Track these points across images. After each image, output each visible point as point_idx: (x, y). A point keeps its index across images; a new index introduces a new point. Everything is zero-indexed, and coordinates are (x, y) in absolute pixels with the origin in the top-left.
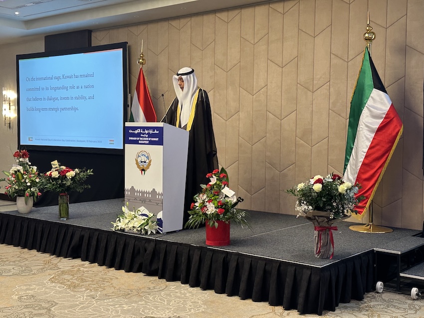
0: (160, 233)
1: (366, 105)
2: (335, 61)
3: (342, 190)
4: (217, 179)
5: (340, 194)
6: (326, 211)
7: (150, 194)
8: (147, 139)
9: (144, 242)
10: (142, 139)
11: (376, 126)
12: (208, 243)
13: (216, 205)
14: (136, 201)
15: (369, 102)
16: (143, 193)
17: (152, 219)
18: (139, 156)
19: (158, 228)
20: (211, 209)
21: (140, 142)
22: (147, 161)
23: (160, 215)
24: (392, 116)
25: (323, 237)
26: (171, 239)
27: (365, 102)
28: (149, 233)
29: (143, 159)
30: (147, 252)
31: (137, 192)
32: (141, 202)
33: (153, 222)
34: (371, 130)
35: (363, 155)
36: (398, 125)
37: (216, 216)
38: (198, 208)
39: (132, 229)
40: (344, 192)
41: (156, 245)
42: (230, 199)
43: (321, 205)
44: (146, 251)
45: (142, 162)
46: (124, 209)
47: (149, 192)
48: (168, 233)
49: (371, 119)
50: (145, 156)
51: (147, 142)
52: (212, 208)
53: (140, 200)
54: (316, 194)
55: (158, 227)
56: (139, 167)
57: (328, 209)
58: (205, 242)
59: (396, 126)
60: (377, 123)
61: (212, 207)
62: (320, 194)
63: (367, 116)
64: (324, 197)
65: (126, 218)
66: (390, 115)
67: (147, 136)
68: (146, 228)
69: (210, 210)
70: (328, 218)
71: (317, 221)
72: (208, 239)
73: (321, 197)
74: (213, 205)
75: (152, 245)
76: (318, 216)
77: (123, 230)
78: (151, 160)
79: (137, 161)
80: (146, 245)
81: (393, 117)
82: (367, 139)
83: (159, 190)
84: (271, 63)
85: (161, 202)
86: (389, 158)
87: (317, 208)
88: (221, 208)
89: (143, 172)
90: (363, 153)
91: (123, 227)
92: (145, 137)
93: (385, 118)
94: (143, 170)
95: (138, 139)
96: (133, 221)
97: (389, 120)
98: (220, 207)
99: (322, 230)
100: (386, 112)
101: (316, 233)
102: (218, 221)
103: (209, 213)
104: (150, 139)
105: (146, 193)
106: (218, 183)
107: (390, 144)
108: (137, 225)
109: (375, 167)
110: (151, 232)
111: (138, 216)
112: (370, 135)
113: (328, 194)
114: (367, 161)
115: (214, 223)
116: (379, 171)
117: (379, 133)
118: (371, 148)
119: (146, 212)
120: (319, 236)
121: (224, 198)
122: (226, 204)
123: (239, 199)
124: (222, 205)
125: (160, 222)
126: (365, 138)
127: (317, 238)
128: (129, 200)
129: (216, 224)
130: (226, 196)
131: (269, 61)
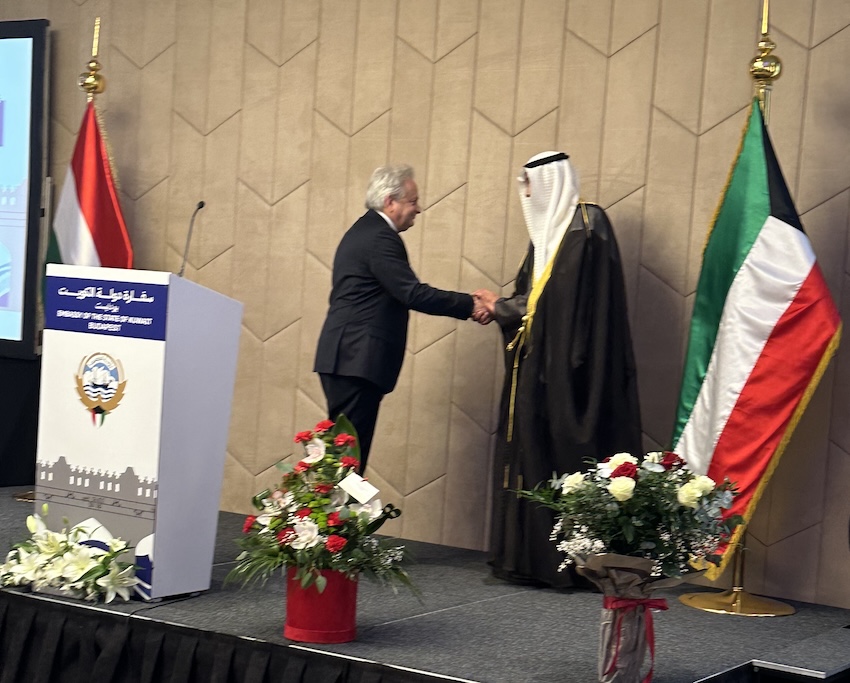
0: (141, 599)
1: (747, 261)
2: (662, 129)
3: (687, 498)
4: (328, 450)
5: (682, 509)
6: (639, 555)
7: (117, 481)
8: (115, 318)
9: (92, 624)
10: (98, 317)
11: (771, 323)
12: (290, 632)
13: (323, 524)
14: (71, 502)
15: (755, 255)
16: (95, 479)
17: (119, 559)
18: (87, 369)
19: (139, 585)
20: (307, 535)
21: (91, 326)
22: (114, 385)
23: (145, 547)
24: (814, 295)
25: (625, 626)
26: (177, 617)
27: (744, 252)
28: (111, 597)
29: (101, 376)
30: (103, 654)
31: (77, 474)
32: (86, 504)
33: (122, 566)
34: (755, 331)
35: (731, 399)
36: (829, 323)
37: (319, 557)
38: (265, 530)
39: (55, 583)
40: (694, 505)
41: (130, 635)
42: (362, 510)
43: (630, 539)
44: (98, 649)
45: (95, 386)
46: (33, 523)
47: (114, 476)
48: (167, 599)
49: (759, 300)
50: (106, 368)
51: (116, 328)
52: (309, 534)
53: (85, 499)
54: (615, 506)
55: (137, 581)
56: (85, 400)
57: (647, 551)
58: (280, 631)
59: (823, 324)
60: (772, 314)
61: (311, 529)
62: (627, 508)
63: (748, 292)
64: (638, 516)
65: (39, 551)
66: (807, 294)
67: (116, 309)
68: (101, 582)
69: (303, 538)
70: (645, 574)
71: (613, 582)
72: (292, 623)
73: (630, 516)
74: (312, 524)
75: (120, 633)
76: (617, 569)
77: (28, 587)
78: (125, 382)
79: (79, 381)
80: (101, 633)
81: (815, 297)
82: (745, 355)
83: (147, 471)
84: (482, 120)
85: (149, 508)
86: (800, 412)
87: (616, 546)
88: (334, 533)
89: (98, 416)
90: (729, 394)
91: (30, 577)
92: (109, 312)
93: (796, 300)
94: (98, 410)
95: (87, 316)
96: (58, 561)
97: (805, 306)
98: (333, 530)
99: (623, 609)
100: (799, 284)
101: (606, 615)
102: (327, 570)
103: (299, 546)
104: (124, 319)
105: (106, 479)
106: (329, 460)
107: (803, 374)
108: (74, 573)
109: (760, 434)
110: (117, 595)
111: (76, 546)
112: (751, 346)
113: (649, 508)
114: (739, 418)
115: (315, 576)
116: (772, 445)
117: (779, 341)
118: (753, 380)
119: (103, 536)
120: (616, 625)
121: (347, 504)
122: (350, 522)
123: (388, 510)
124: (339, 527)
125: (144, 568)
126: (738, 353)
127: (608, 630)
128: (48, 498)
129: (321, 581)
130: (352, 501)
131: (475, 114)
